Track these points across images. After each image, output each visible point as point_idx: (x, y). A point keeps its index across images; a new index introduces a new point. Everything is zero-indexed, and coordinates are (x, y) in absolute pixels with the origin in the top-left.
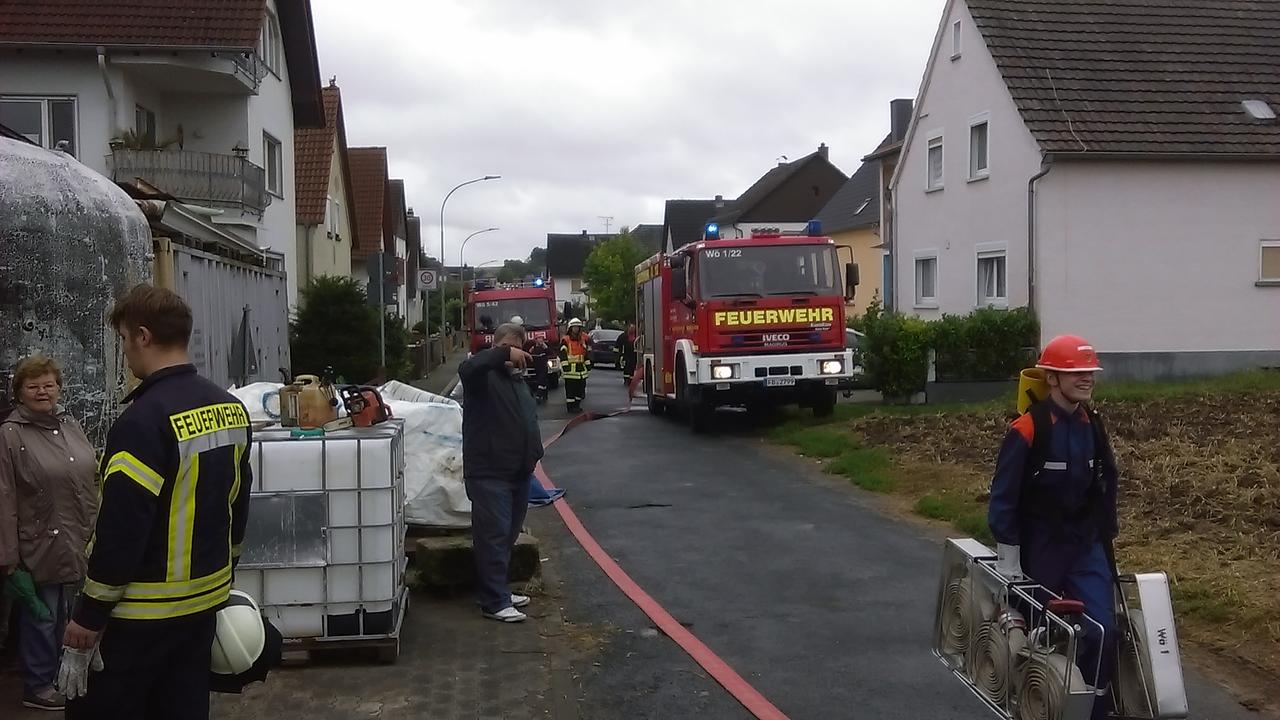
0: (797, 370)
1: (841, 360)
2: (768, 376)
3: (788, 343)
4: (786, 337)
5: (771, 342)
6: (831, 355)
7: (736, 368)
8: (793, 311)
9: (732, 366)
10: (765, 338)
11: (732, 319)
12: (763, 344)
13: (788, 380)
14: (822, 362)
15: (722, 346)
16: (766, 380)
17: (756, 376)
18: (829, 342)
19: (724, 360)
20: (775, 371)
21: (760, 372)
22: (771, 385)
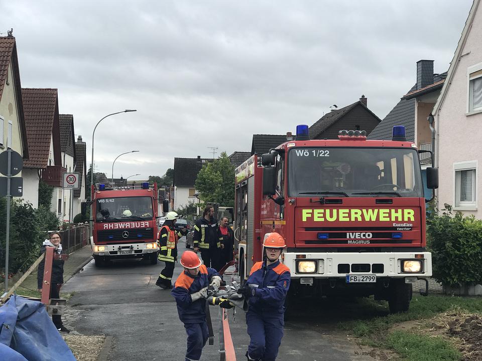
0: (379, 268)
1: (421, 260)
2: (351, 273)
3: (371, 241)
4: (369, 235)
5: (355, 239)
6: (412, 255)
7: (320, 263)
8: (376, 211)
9: (316, 261)
10: (349, 235)
11: (318, 215)
12: (346, 242)
13: (369, 277)
14: (402, 261)
15: (307, 242)
16: (348, 277)
17: (339, 272)
18: (410, 241)
19: (309, 255)
20: (358, 268)
21: (343, 268)
22: (353, 281)
